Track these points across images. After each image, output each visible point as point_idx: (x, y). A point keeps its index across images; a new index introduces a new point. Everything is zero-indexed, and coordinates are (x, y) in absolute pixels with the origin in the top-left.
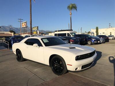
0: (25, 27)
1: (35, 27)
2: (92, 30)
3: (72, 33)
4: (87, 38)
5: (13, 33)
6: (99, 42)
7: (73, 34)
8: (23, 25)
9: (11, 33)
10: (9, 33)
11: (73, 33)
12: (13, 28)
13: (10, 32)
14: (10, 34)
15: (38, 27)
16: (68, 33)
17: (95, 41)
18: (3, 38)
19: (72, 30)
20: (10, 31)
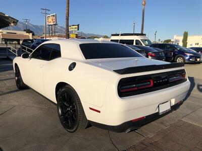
0: (52, 24)
1: (73, 25)
2: (175, 36)
3: (144, 41)
4: (176, 50)
5: (31, 34)
6: (198, 60)
7: (147, 43)
8: (50, 20)
9: (27, 34)
10: (25, 33)
11: (146, 40)
12: (30, 25)
13: (27, 32)
14: (26, 36)
15: (78, 25)
16: (136, 40)
17: (191, 57)
18: (14, 42)
19: (145, 35)
20: (25, 31)
